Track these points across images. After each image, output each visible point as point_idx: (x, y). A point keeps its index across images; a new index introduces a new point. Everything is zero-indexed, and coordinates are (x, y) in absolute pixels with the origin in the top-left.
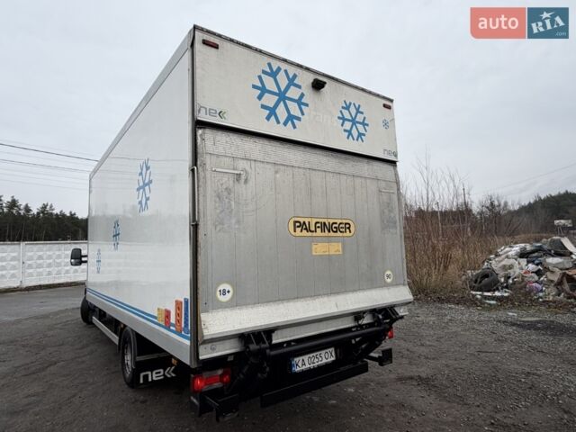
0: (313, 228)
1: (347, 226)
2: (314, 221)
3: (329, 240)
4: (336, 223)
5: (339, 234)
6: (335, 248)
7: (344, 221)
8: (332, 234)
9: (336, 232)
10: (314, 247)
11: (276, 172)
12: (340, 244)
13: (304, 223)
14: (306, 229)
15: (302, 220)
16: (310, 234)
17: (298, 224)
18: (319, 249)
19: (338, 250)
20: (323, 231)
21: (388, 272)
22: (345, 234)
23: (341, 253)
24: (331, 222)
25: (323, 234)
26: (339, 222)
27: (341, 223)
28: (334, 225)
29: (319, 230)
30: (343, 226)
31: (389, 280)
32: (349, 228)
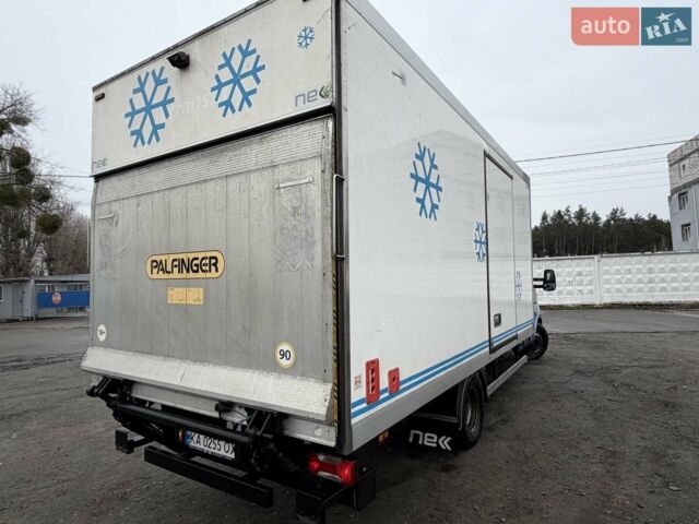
0: (169, 269)
1: (213, 261)
2: (172, 257)
3: (187, 283)
4: (197, 259)
5: (200, 274)
6: (194, 296)
7: (209, 255)
8: (191, 275)
9: (197, 271)
10: (170, 292)
11: (138, 205)
12: (201, 289)
13: (161, 262)
14: (162, 270)
15: (158, 258)
16: (166, 276)
17: (155, 264)
18: (176, 295)
19: (198, 299)
20: (180, 271)
21: (285, 347)
22: (208, 275)
23: (202, 303)
24: (191, 256)
25: (180, 276)
26: (201, 256)
27: (203, 258)
28: (195, 262)
29: (176, 270)
30: (207, 261)
31: (285, 363)
32: (215, 265)
